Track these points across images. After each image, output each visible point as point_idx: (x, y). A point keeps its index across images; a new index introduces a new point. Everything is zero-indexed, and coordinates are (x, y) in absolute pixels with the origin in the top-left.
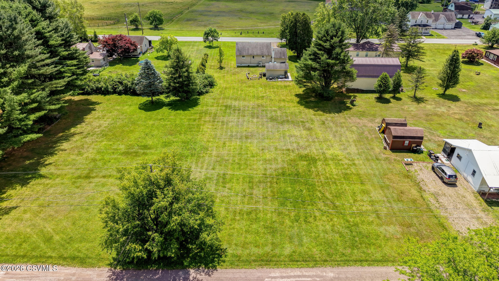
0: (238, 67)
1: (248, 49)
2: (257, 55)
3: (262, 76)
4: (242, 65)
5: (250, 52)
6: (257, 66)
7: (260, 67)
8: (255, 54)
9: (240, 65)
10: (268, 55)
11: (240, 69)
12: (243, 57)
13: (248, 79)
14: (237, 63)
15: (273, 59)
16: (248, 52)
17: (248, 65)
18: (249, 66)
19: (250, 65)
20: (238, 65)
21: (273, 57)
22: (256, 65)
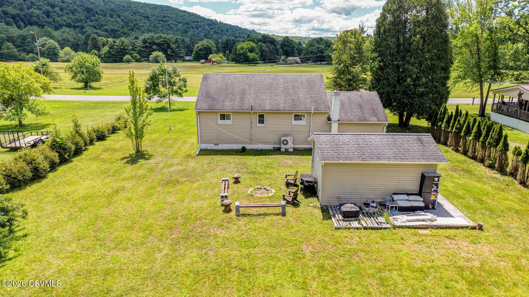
0: (204, 152)
1: (243, 92)
2: (276, 112)
3: (300, 197)
4: (221, 147)
5: (250, 101)
6: (277, 151)
7: (287, 152)
8: (268, 107)
9: (211, 146)
10: (317, 113)
11: (206, 159)
12: (223, 117)
13: (227, 209)
14: (201, 140)
15: (335, 126)
16: (242, 99)
17: (239, 147)
18: (243, 151)
19: (248, 147)
20: (204, 146)
21: (335, 116)
22: (270, 147)
